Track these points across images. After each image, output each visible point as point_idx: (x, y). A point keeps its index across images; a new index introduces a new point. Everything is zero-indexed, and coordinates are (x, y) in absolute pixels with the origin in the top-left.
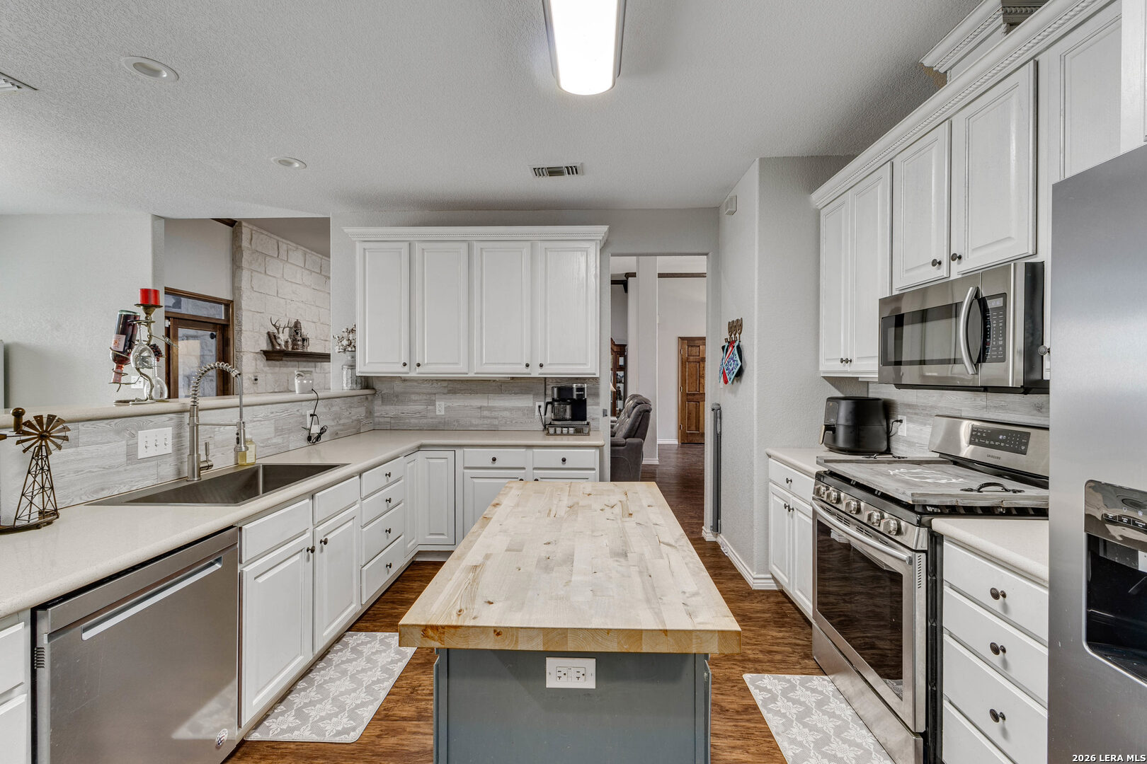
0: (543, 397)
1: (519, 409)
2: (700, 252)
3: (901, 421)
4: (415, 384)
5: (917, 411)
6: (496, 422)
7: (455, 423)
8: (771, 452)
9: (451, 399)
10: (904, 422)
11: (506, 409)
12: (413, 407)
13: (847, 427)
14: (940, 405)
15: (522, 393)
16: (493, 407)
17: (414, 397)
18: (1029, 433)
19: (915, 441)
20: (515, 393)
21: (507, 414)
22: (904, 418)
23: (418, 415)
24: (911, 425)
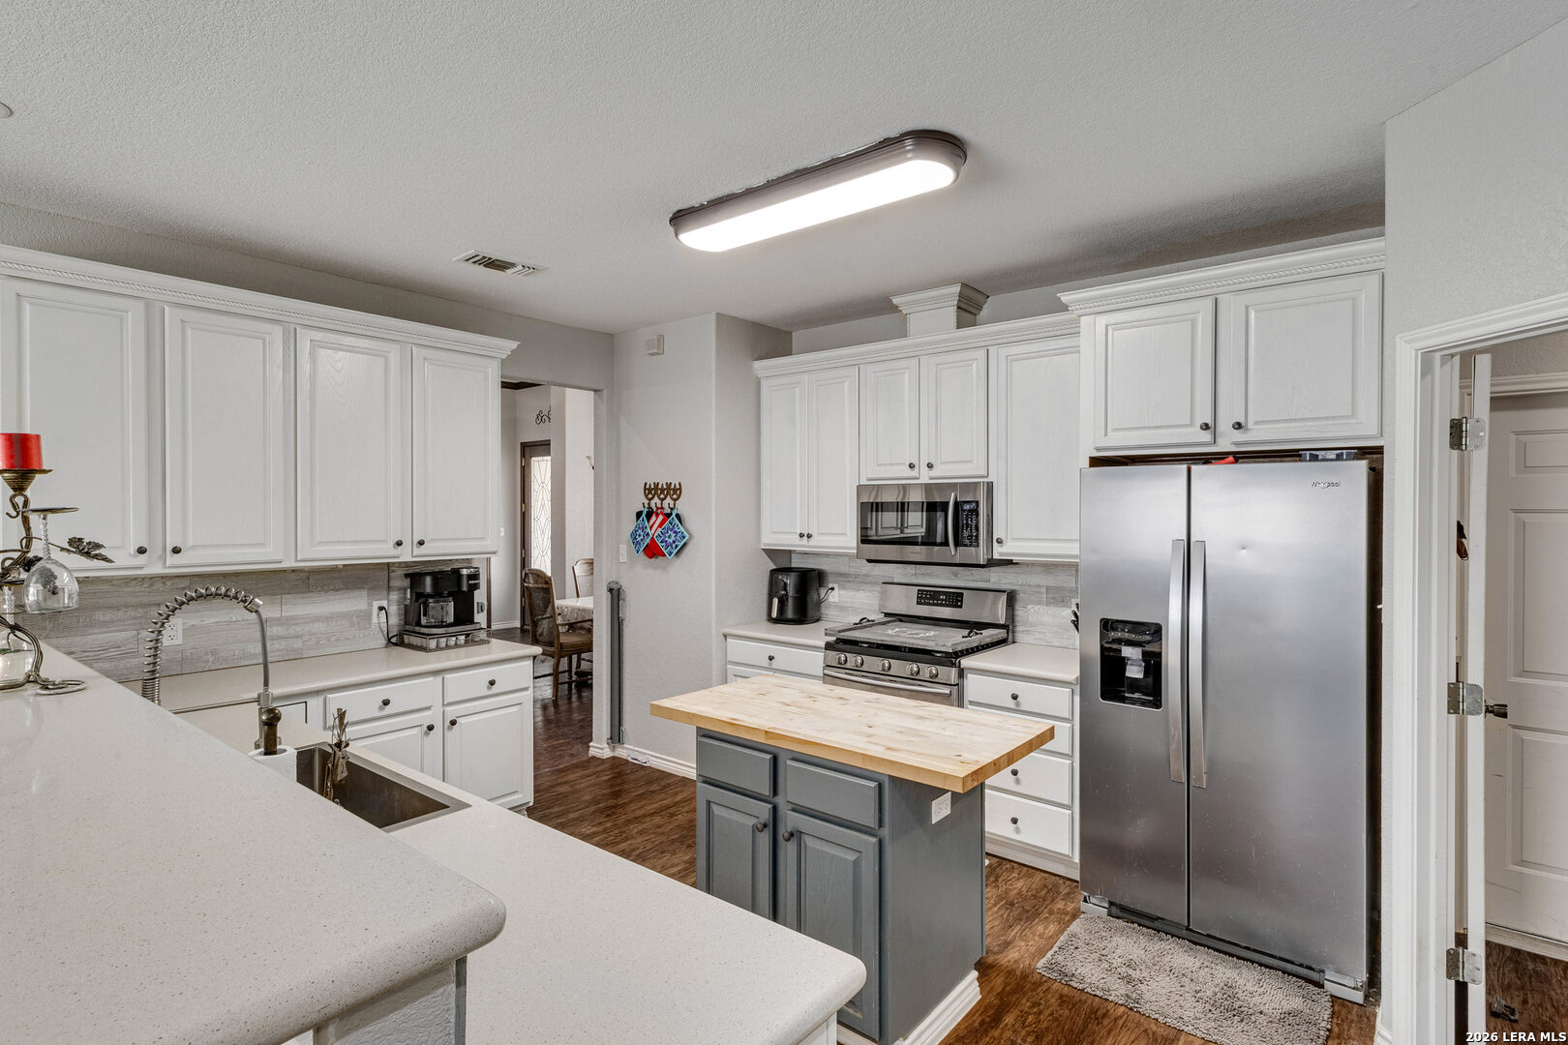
0: (386, 592)
1: (343, 616)
2: (586, 385)
3: (832, 589)
4: (106, 587)
5: (850, 579)
6: (298, 644)
7: (211, 658)
8: (727, 630)
9: (198, 611)
10: (836, 589)
11: (317, 619)
12: (99, 636)
13: (795, 598)
14: (874, 573)
15: (347, 588)
16: (293, 618)
17: (100, 616)
18: (962, 594)
19: (848, 605)
20: (336, 590)
21: (320, 627)
22: (836, 586)
23: (113, 653)
24: (843, 592)
